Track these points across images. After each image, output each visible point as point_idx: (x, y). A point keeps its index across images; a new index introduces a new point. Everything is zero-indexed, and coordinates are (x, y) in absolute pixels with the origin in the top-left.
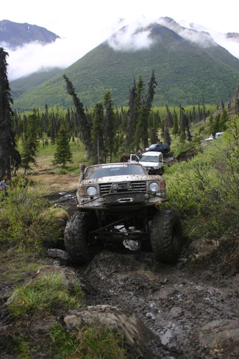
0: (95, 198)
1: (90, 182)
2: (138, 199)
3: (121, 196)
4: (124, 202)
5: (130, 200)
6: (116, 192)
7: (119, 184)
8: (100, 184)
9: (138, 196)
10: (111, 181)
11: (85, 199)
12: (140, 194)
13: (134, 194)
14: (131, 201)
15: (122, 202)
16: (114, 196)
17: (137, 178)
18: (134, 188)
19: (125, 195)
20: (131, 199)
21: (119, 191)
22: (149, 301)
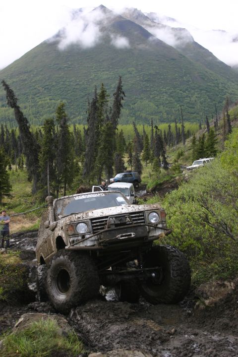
0: (87, 236)
1: (79, 218)
2: (140, 233)
3: (120, 231)
4: (127, 237)
5: (131, 235)
6: (113, 227)
7: (116, 218)
8: (92, 220)
9: (140, 230)
10: (104, 215)
11: (75, 239)
12: (142, 227)
13: (135, 228)
14: (133, 236)
15: (123, 238)
16: (113, 232)
17: (133, 209)
18: (134, 220)
19: (125, 230)
20: (132, 233)
21: (116, 225)
22: (162, 351)
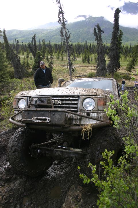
1: (22, 94)
2: (57, 120)
3: (37, 113)
4: (41, 121)
5: (46, 120)
6: (33, 108)
8: (30, 97)
9: (57, 116)
12: (60, 113)
14: (47, 121)
15: (37, 121)
16: (31, 113)
17: (68, 92)
18: (63, 104)
19: (42, 113)
20: (47, 118)
